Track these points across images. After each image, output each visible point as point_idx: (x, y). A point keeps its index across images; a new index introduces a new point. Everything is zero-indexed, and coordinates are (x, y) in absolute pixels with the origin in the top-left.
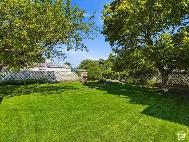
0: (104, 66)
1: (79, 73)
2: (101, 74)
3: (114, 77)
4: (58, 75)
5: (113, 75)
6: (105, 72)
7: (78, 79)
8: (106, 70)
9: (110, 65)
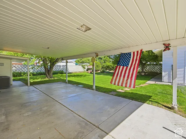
0: (103, 60)
1: (84, 66)
2: (101, 67)
3: (111, 69)
4: (69, 68)
5: (110, 67)
6: (104, 65)
7: (83, 71)
8: (104, 64)
9: (107, 60)
